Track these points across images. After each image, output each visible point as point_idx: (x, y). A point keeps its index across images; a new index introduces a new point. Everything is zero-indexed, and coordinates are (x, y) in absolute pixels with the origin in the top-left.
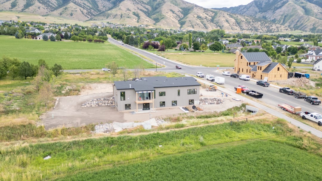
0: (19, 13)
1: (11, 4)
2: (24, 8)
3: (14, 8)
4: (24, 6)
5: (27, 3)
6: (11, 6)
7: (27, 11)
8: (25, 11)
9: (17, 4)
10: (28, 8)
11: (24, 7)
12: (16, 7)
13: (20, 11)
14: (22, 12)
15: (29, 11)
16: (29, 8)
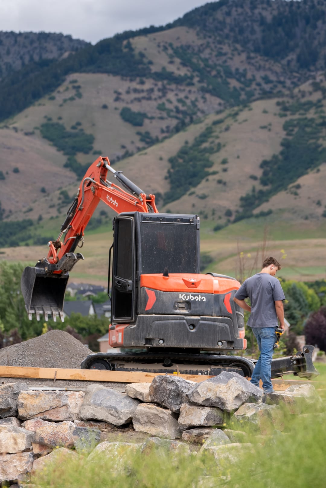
0: (217, 229)
1: (171, 161)
2: (259, 187)
3: (185, 197)
4: (259, 173)
5: (286, 144)
6: (171, 177)
7: (281, 211)
8: (265, 207)
9: (213, 158)
10: (292, 180)
11: (264, 182)
12: (202, 188)
13: (229, 213)
14: (243, 223)
15: (293, 211)
16: (301, 181)
